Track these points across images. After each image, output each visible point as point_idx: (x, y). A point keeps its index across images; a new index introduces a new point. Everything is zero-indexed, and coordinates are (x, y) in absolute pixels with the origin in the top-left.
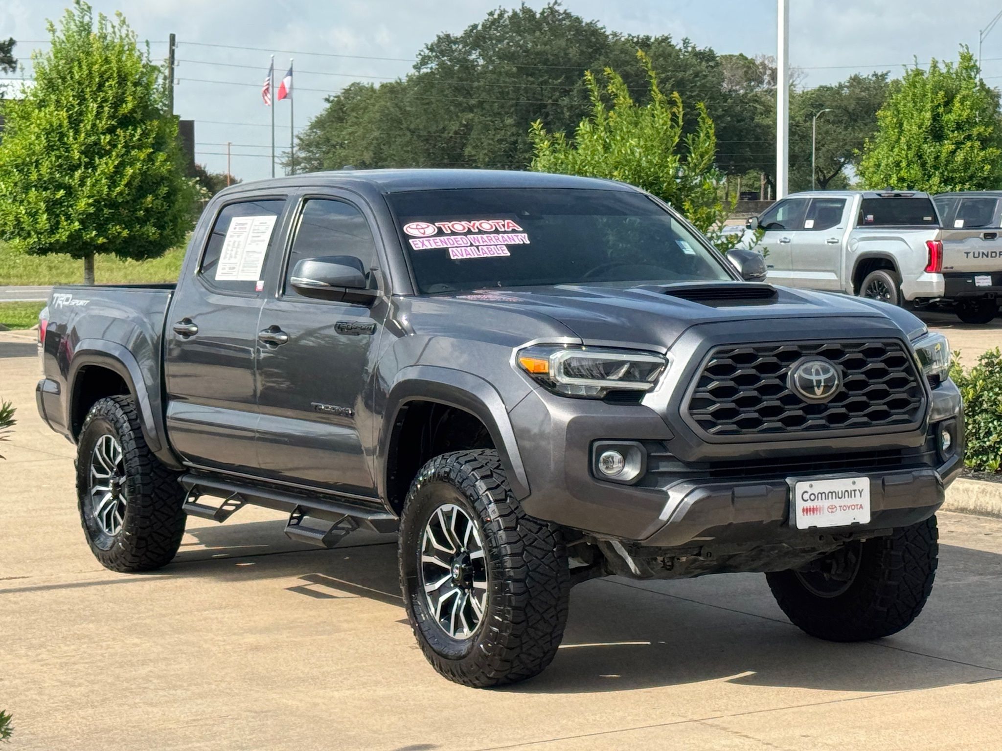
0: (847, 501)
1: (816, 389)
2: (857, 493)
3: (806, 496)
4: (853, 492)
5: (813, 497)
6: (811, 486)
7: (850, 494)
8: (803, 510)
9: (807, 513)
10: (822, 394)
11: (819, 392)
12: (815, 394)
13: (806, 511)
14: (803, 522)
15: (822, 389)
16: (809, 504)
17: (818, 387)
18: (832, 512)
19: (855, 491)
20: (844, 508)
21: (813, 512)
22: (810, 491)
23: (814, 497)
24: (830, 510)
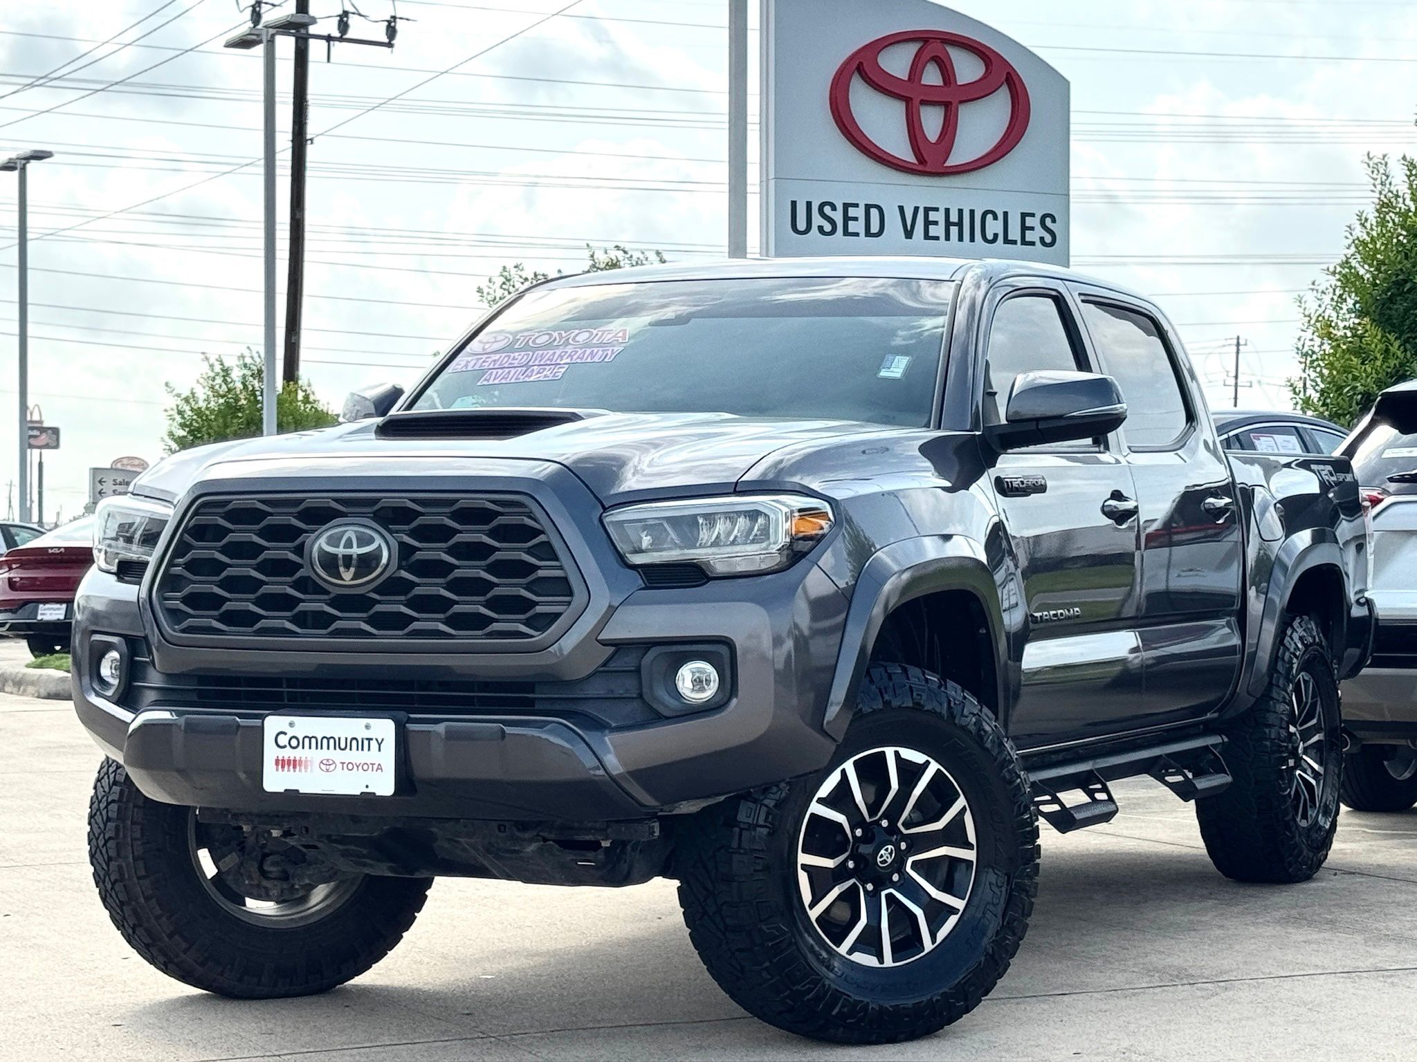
0: (354, 756)
1: (342, 569)
2: (374, 744)
3: (283, 740)
4: (366, 742)
5: (294, 743)
6: (291, 725)
7: (362, 744)
8: (277, 761)
9: (283, 767)
10: (352, 579)
11: (347, 575)
12: (342, 579)
14: (275, 781)
15: (352, 570)
16: (288, 753)
17: (347, 567)
18: (327, 770)
19: (369, 740)
20: (349, 766)
21: (294, 767)
22: (290, 732)
23: (297, 743)
24: (323, 767)
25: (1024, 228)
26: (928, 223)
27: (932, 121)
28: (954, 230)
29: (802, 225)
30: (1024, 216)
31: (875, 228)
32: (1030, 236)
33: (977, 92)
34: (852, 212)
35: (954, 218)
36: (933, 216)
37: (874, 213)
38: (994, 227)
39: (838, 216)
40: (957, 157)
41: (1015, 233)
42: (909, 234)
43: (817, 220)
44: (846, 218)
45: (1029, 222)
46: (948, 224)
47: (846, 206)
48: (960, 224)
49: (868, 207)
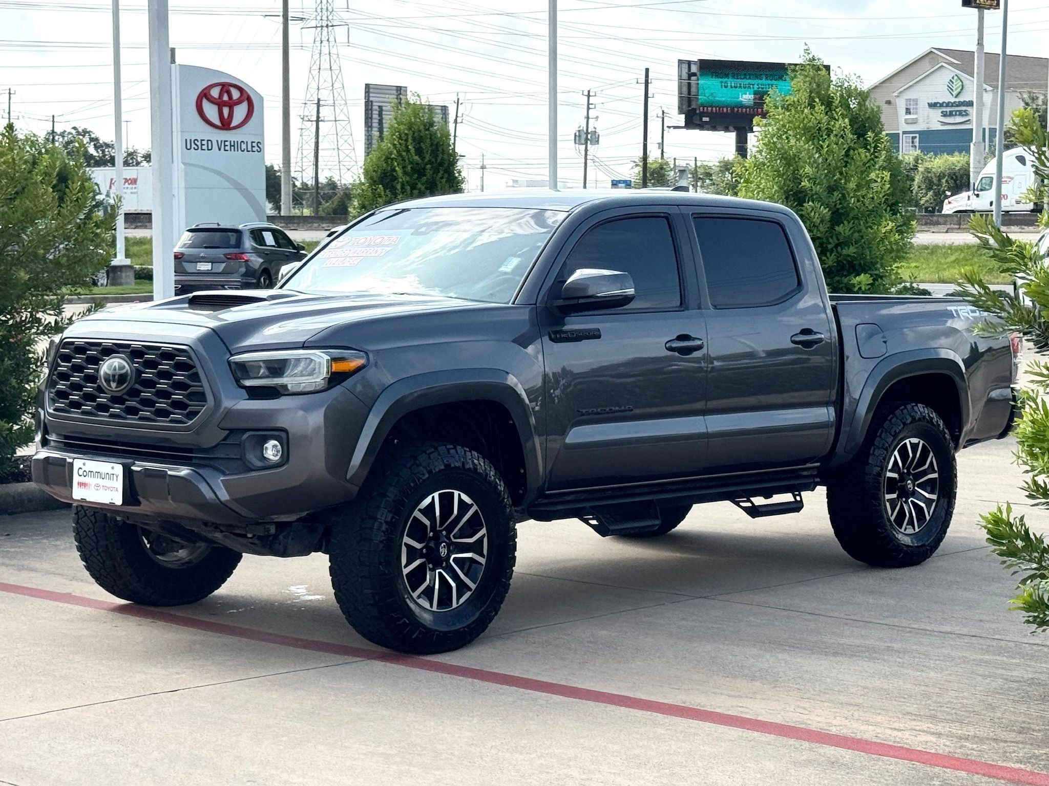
0: (107, 483)
2: (115, 477)
3: (81, 472)
5: (85, 474)
6: (85, 464)
7: (110, 477)
8: (78, 483)
9: (80, 486)
13: (81, 484)
14: (78, 494)
16: (82, 479)
18: (97, 490)
19: (113, 475)
20: (105, 488)
21: (85, 487)
22: (84, 468)
23: (87, 474)
24: (96, 488)
25: (252, 147)
26: (225, 146)
27: (226, 111)
28: (232, 148)
29: (189, 147)
30: (252, 142)
31: (210, 148)
32: (254, 149)
33: (239, 102)
34: (203, 142)
35: (232, 144)
36: (226, 143)
37: (210, 142)
38: (244, 146)
39: (199, 144)
40: (233, 124)
41: (250, 149)
42: (220, 149)
43: (193, 145)
44: (202, 145)
45: (254, 144)
46: (231, 146)
47: (202, 140)
48: (234, 146)
49: (208, 141)
